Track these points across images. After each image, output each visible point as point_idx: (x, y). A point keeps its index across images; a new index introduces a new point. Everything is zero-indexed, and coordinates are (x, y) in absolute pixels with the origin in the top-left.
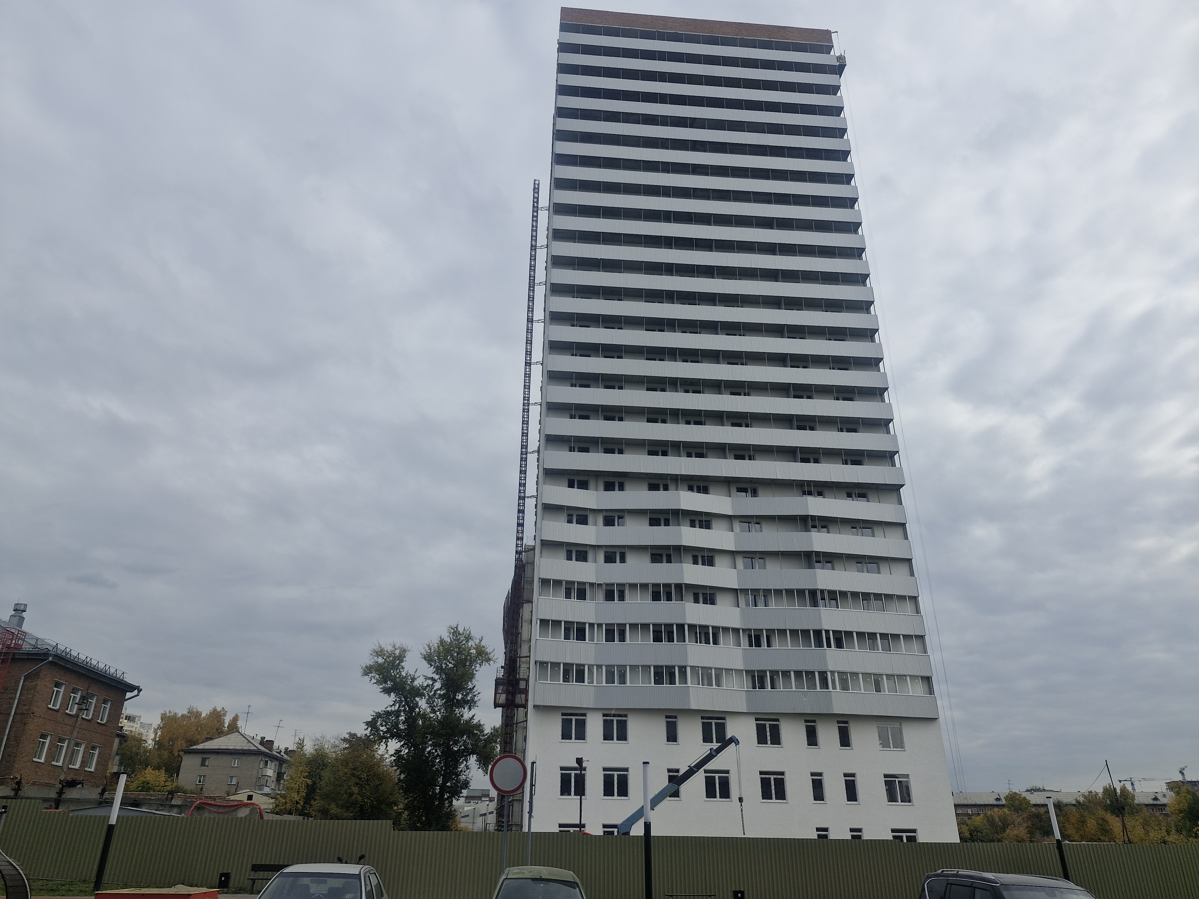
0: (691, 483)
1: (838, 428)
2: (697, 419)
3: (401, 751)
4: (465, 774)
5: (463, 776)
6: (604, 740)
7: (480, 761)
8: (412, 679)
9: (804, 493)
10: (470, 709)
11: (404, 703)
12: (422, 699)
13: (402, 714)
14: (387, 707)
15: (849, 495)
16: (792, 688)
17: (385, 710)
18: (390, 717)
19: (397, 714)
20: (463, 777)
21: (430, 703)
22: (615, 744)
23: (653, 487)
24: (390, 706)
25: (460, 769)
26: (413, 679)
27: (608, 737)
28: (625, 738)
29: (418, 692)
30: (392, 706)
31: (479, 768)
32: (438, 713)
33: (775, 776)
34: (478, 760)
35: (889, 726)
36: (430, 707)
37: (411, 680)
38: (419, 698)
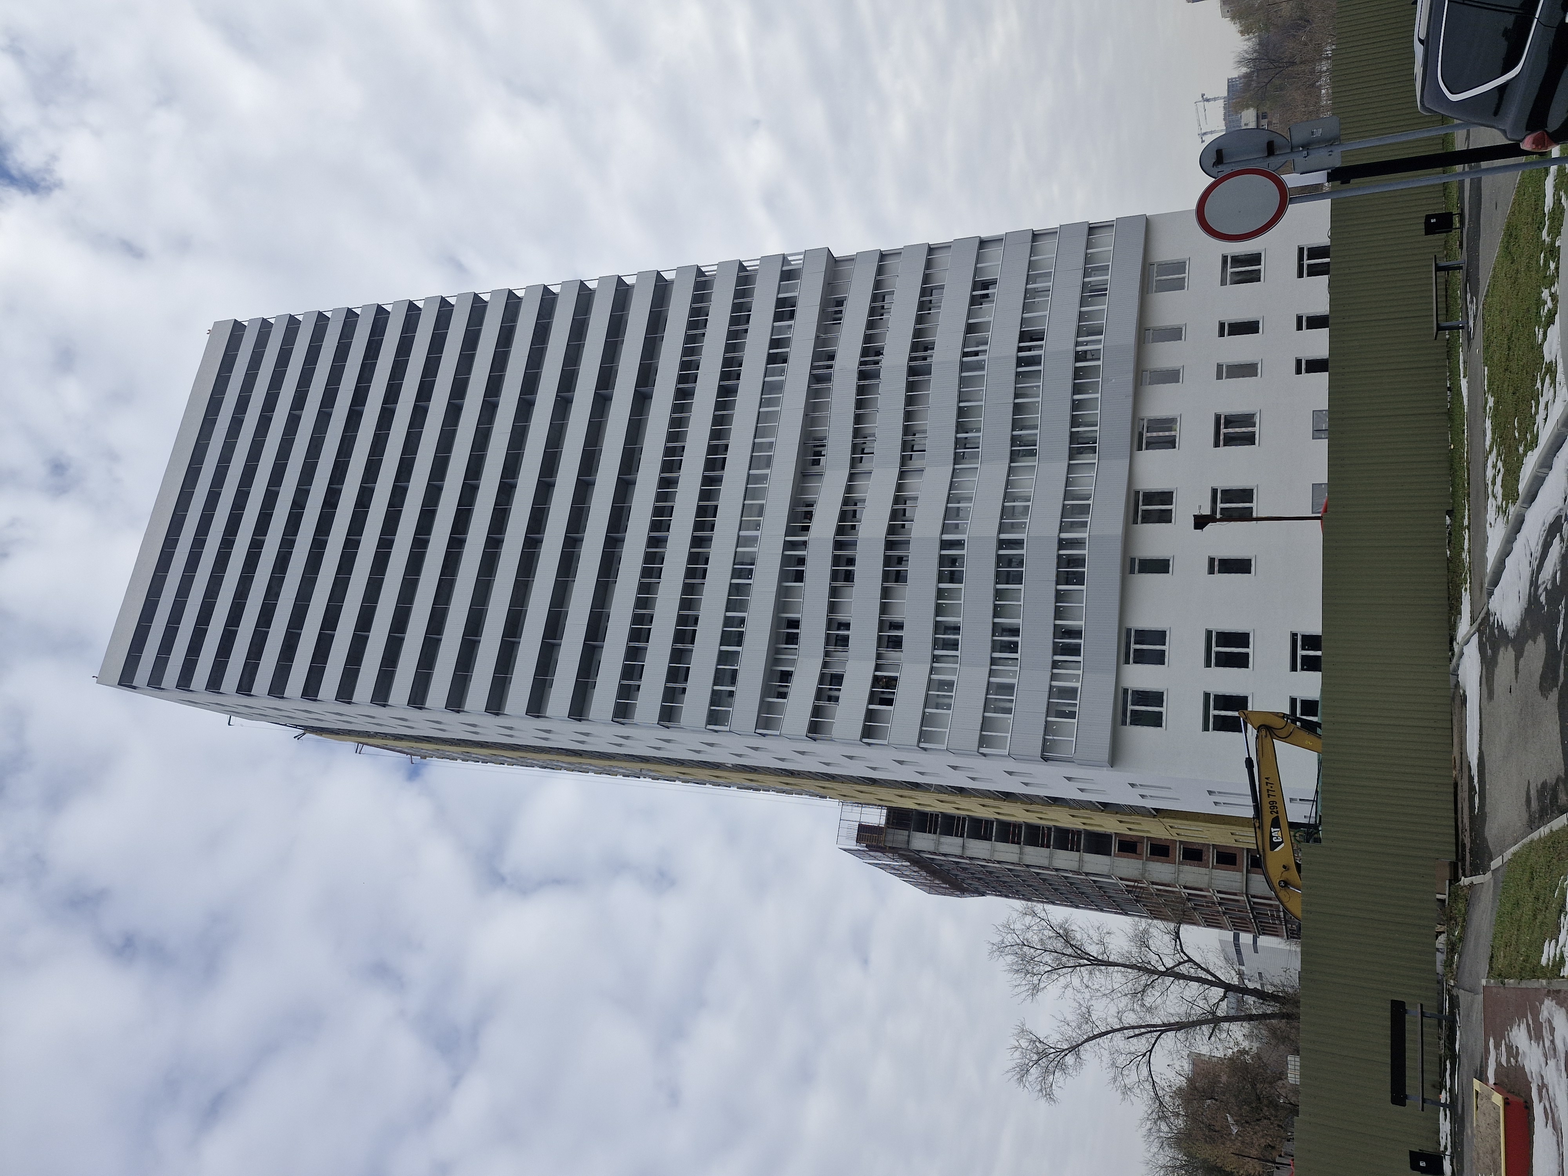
6: (1164, 664)
16: (1098, 398)
22: (1170, 648)
23: (799, 577)
27: (1159, 658)
28: (1163, 633)
33: (1222, 427)
35: (1155, 279)
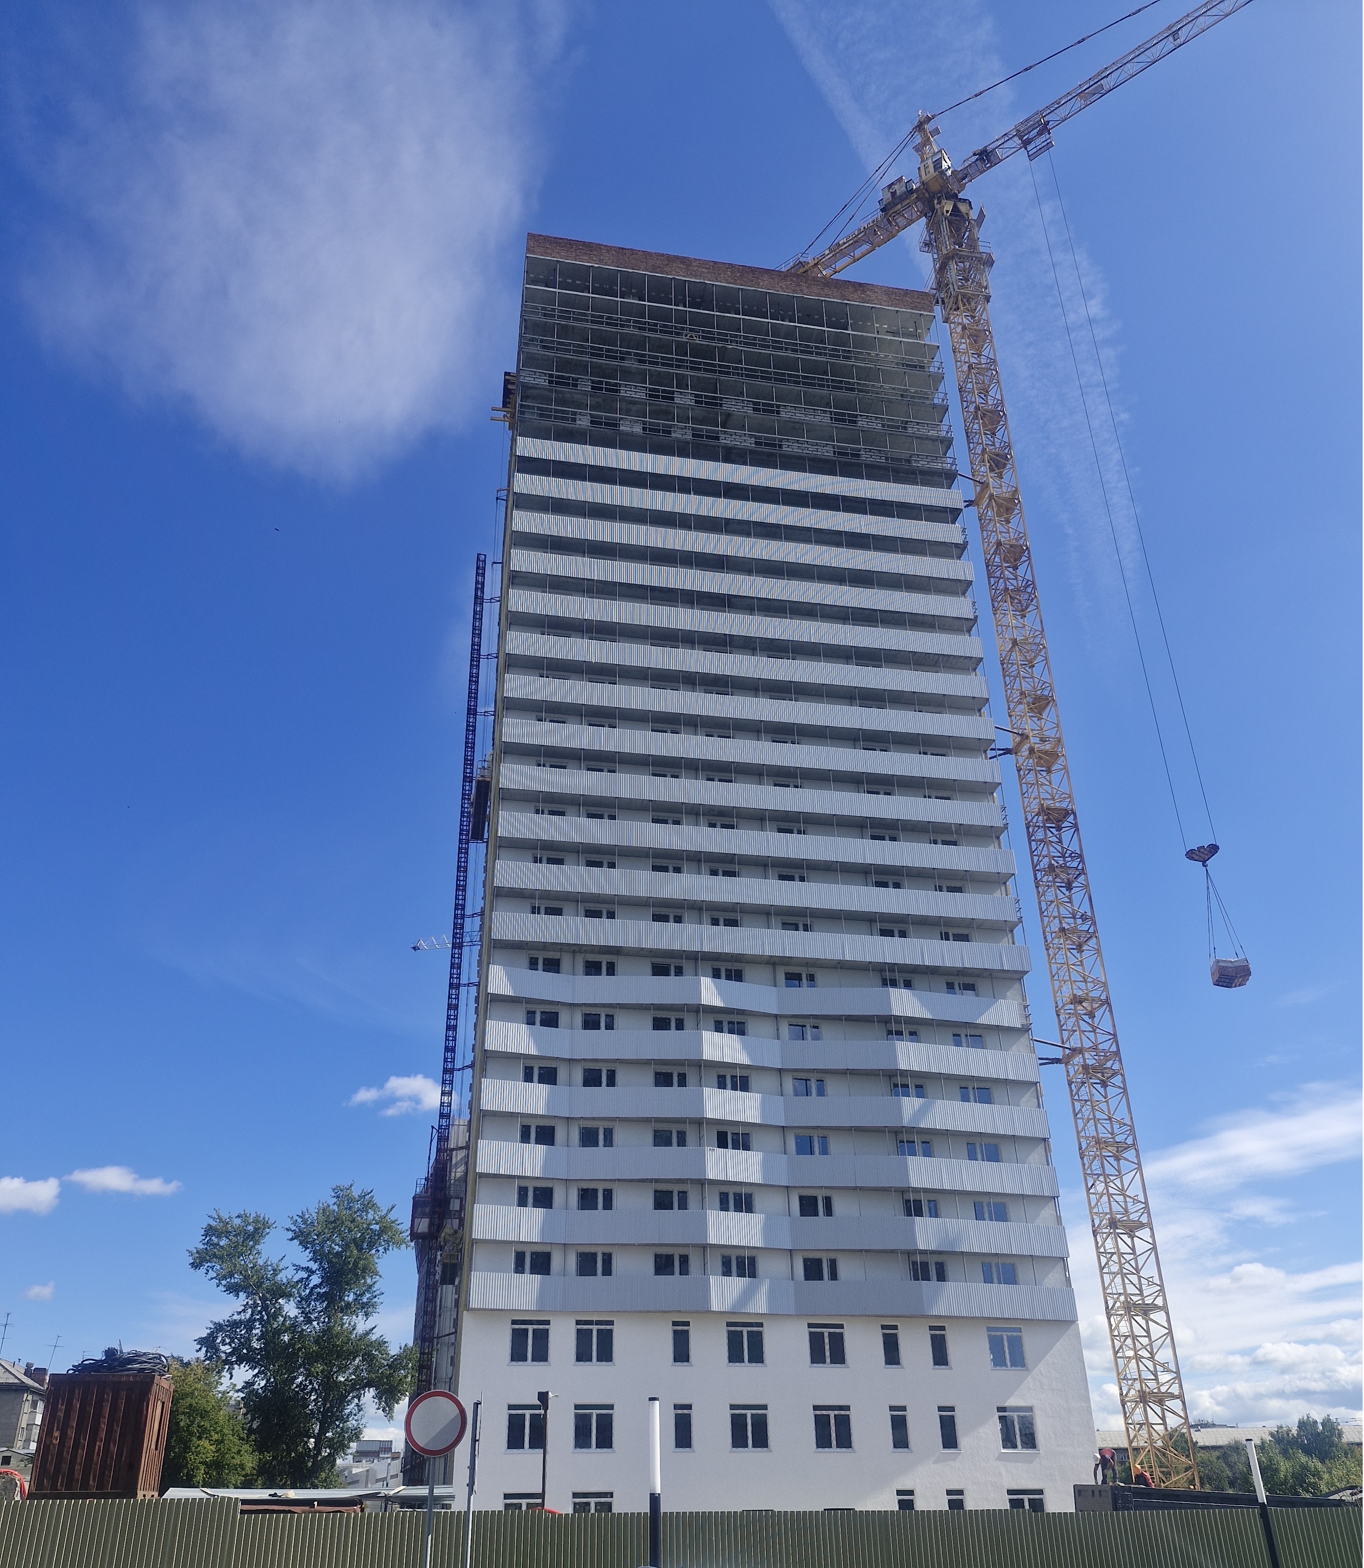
0: (717, 964)
1: (936, 886)
2: (728, 867)
3: (253, 1384)
4: (356, 1418)
5: (354, 1422)
6: (577, 1361)
7: (380, 1398)
8: (274, 1270)
9: (885, 983)
10: (367, 1315)
11: (259, 1308)
12: (289, 1301)
13: (257, 1324)
14: (233, 1315)
15: (950, 986)
17: (230, 1319)
18: (238, 1330)
19: (249, 1325)
20: (352, 1423)
21: (303, 1308)
22: (594, 1369)
23: (660, 970)
24: (237, 1312)
25: (349, 1411)
26: (276, 1272)
27: (583, 1356)
28: (609, 1359)
29: (281, 1291)
30: (240, 1312)
31: (378, 1409)
32: (315, 1323)
33: (836, 1412)
34: (379, 1397)
35: (1004, 1333)
36: (302, 1313)
37: (272, 1272)
38: (285, 1300)
